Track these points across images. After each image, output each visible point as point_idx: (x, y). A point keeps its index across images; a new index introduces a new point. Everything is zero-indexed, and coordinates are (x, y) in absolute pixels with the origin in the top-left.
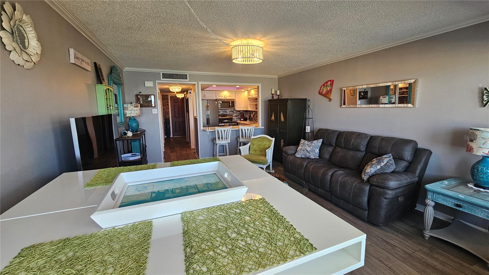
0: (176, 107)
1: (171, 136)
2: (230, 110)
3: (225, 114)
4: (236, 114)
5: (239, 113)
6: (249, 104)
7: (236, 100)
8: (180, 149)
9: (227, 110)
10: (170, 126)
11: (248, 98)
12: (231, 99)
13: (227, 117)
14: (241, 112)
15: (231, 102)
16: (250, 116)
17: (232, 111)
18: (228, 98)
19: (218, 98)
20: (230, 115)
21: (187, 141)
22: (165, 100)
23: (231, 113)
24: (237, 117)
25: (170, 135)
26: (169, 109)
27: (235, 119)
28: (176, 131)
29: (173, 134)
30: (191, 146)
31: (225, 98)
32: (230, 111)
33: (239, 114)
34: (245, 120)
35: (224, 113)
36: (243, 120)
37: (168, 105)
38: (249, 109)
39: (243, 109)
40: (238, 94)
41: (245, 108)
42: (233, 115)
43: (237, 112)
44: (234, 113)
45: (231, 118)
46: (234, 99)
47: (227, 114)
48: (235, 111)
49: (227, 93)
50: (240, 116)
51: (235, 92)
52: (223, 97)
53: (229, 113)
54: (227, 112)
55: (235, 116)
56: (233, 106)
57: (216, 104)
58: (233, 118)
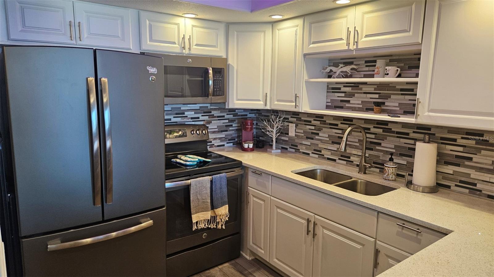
3: (176, 124)
4: (221, 123)
5: (231, 117)
6: (307, 82)
9: (183, 107)
11: (305, 55)
12: (211, 58)
13: (189, 137)
15: (211, 71)
16: (284, 132)
17: (207, 112)
18: (196, 51)
19: (149, 46)
20: (199, 127)
23: (203, 118)
24: (222, 135)
31: (186, 52)
32: (196, 111)
33: (231, 121)
35: (174, 120)
36: (251, 146)
38: (305, 107)
39: (262, 104)
40: (237, 35)
41: (276, 103)
42: (208, 127)
43: (227, 117)
44: (215, 117)
45: (204, 139)
46: (225, 57)
47: (186, 123)
48: (221, 112)
49: (193, 26)
50: (235, 129)
51: (228, 25)
52: (177, 45)
53: (192, 118)
54: (186, 114)
55: (217, 130)
56: (217, 91)
57: (150, 79)
58: (210, 137)
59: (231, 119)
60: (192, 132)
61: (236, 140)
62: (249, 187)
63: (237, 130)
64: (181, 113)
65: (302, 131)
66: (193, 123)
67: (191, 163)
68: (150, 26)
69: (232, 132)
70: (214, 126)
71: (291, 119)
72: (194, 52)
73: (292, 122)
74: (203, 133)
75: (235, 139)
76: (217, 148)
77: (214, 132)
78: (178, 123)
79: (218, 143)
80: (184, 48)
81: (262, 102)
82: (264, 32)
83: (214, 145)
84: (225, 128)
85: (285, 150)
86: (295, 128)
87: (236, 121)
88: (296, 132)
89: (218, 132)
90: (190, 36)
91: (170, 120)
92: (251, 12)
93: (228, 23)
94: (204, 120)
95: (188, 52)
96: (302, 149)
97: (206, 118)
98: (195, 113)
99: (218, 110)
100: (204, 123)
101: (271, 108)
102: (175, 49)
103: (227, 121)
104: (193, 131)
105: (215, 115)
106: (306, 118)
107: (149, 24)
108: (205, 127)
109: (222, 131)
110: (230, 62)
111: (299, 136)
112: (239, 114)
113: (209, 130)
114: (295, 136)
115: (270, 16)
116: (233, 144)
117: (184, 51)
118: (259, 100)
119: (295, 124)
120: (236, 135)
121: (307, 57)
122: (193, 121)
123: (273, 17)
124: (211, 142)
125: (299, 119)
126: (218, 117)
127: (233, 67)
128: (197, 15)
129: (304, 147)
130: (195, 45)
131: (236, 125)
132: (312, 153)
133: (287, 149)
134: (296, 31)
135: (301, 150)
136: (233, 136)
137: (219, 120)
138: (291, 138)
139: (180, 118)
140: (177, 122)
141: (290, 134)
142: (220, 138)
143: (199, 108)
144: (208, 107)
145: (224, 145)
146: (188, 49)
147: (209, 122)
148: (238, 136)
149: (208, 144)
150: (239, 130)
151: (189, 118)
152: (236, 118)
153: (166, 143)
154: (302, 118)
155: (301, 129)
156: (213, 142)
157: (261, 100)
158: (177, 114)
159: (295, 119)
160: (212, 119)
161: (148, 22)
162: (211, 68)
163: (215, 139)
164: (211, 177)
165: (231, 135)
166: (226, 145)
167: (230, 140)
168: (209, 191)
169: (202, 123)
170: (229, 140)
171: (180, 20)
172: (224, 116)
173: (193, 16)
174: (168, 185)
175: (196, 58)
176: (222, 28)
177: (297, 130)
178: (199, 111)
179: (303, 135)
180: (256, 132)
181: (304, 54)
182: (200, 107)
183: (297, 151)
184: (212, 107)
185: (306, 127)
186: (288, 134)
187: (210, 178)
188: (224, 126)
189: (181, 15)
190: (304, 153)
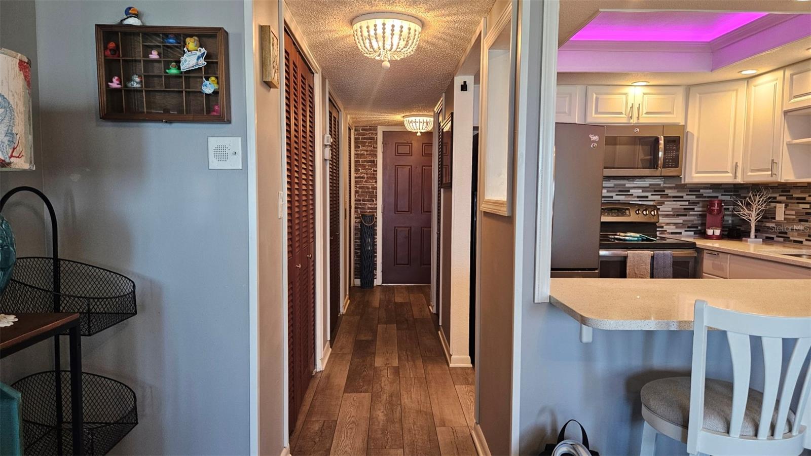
0: (404, 173)
1: (378, 281)
2: (646, 183)
3: (619, 202)
4: (678, 205)
5: (693, 198)
6: (789, 144)
7: (692, 128)
8: (396, 363)
9: (628, 184)
10: (374, 245)
11: (786, 113)
12: (663, 126)
13: (632, 217)
14: (701, 196)
15: (662, 142)
16: (768, 215)
17: (658, 190)
18: (645, 119)
19: (594, 118)
20: (647, 207)
21: (433, 310)
22: (364, 144)
23: (653, 198)
24: (680, 220)
25: (373, 276)
26: (376, 178)
27: (671, 229)
28: (396, 263)
29: (383, 272)
30: (450, 356)
31: (634, 121)
32: (644, 189)
33: (692, 203)
34: (736, 232)
35: (616, 198)
36: (718, 232)
37: (374, 163)
39: (731, 176)
40: (700, 98)
41: (750, 174)
42: (659, 209)
43: (686, 198)
44: (670, 197)
45: (653, 221)
46: (682, 123)
47: (631, 202)
48: (678, 192)
49: (645, 94)
50: (697, 214)
51: (689, 88)
52: (624, 116)
53: (638, 197)
54: (632, 191)
55: (671, 213)
56: (669, 162)
57: (592, 146)
58: (660, 221)
59: (692, 200)
60: (637, 212)
61: (699, 228)
62: (704, 274)
63: (700, 215)
64: (625, 191)
65: (793, 213)
66: (640, 203)
67: (631, 238)
68: (597, 99)
69: (692, 218)
70: (667, 207)
71: (779, 198)
72: (642, 121)
73: (780, 202)
74: (651, 213)
75: (697, 227)
76: (670, 235)
77: (667, 216)
78: (621, 202)
79: (673, 229)
80: (631, 117)
81: (730, 175)
82: (737, 90)
83: (666, 231)
84: (683, 212)
85: (770, 241)
86: (784, 209)
87: (701, 204)
88: (785, 214)
89: (673, 216)
90: (639, 104)
91: (612, 197)
92: (711, 71)
93: (688, 86)
94: (655, 200)
95: (636, 122)
96: (793, 237)
97: (658, 198)
98: (643, 191)
99: (674, 189)
100: (655, 204)
101: (743, 181)
102: (622, 120)
103: (687, 203)
104: (638, 210)
105: (669, 195)
106: (799, 194)
107: (596, 97)
108: (654, 208)
109: (678, 215)
110: (689, 129)
111: (789, 219)
112: (704, 195)
113: (659, 213)
114: (784, 220)
115: (739, 72)
116: (694, 234)
117: (631, 121)
118: (727, 172)
119: (784, 204)
120: (700, 222)
121: (789, 114)
122: (639, 201)
123: (743, 73)
124: (662, 227)
125: (790, 197)
126: (674, 197)
127: (693, 135)
128: (649, 82)
129: (796, 234)
130: (645, 114)
131: (700, 209)
132: (807, 240)
133: (773, 238)
134: (775, 86)
135: (791, 238)
136: (695, 222)
137: (674, 201)
138: (779, 224)
139: (624, 196)
140: (619, 200)
141: (777, 218)
142: (675, 224)
143: (648, 186)
144: (660, 184)
145: (680, 233)
146: (636, 118)
147: (662, 203)
148: (702, 223)
149: (658, 229)
150: (703, 216)
151: (635, 197)
152: (700, 200)
153: (602, 221)
154: (794, 196)
155: (792, 210)
156: (665, 228)
157: (729, 171)
158: (620, 191)
159: (784, 198)
160: (665, 199)
161: (595, 96)
162: (662, 137)
163: (668, 224)
164: (653, 252)
165: (693, 221)
166: (684, 233)
167: (690, 227)
168: (649, 267)
169: (651, 203)
170: (688, 227)
171: (629, 90)
172: (682, 197)
173: (645, 84)
174: (603, 253)
175: (643, 127)
176: (680, 92)
177: (787, 212)
178: (648, 189)
179: (794, 217)
180: (732, 221)
181: (785, 111)
182: (650, 184)
183: (787, 239)
184: (665, 185)
185: (798, 207)
186: (775, 218)
187: (652, 254)
188: (682, 208)
189: (630, 84)
190: (795, 241)
